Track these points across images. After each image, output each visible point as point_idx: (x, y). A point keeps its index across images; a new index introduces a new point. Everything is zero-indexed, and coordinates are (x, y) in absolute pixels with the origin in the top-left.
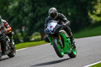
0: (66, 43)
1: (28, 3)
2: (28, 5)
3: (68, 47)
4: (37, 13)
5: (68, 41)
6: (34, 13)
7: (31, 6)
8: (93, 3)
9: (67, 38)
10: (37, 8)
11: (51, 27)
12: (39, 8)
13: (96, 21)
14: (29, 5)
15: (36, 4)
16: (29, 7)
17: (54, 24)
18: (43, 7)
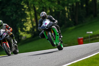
3: (58, 40)
5: (58, 35)
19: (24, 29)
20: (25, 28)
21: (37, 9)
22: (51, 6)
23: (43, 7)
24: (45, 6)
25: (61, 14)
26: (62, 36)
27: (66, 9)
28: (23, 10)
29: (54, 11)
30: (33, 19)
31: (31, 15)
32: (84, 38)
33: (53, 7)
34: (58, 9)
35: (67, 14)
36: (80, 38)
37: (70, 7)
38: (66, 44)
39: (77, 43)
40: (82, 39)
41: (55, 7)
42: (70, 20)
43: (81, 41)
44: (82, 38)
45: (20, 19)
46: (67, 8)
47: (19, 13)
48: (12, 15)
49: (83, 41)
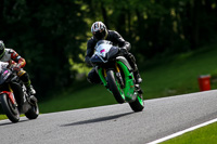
0: (128, 81)
3: (131, 87)
5: (131, 77)
8: (78, 38)
9: (130, 71)
11: (102, 51)
19: (80, 56)
20: (84, 55)
21: (110, 12)
22: (141, 6)
23: (123, 9)
24: (126, 7)
25: (161, 24)
26: (140, 80)
27: (173, 13)
28: (79, 14)
29: (145, 17)
32: (213, 78)
33: (145, 9)
34: (156, 14)
35: (175, 24)
36: (203, 77)
37: (181, 10)
38: (172, 89)
39: (198, 87)
40: (208, 79)
41: (149, 8)
42: (183, 37)
43: (207, 83)
44: (209, 76)
45: (72, 35)
46: (176, 12)
47: (70, 22)
48: (55, 27)
49: (211, 83)
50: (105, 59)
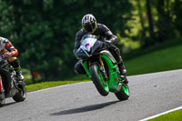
0: (112, 73)
1: (7, 16)
2: (7, 20)
3: (115, 79)
4: (24, 34)
5: (115, 70)
6: (18, 34)
7: (14, 22)
8: (124, 16)
9: (114, 64)
10: (24, 25)
11: (87, 45)
12: (27, 25)
13: (130, 48)
14: (11, 20)
15: (22, 18)
16: (10, 24)
17: (91, 41)
18: (36, 24)
19: (126, 32)
20: (129, 31)
26: (125, 71)
30: (144, 14)
31: (139, 6)
48: (105, 7)
50: (90, 53)
